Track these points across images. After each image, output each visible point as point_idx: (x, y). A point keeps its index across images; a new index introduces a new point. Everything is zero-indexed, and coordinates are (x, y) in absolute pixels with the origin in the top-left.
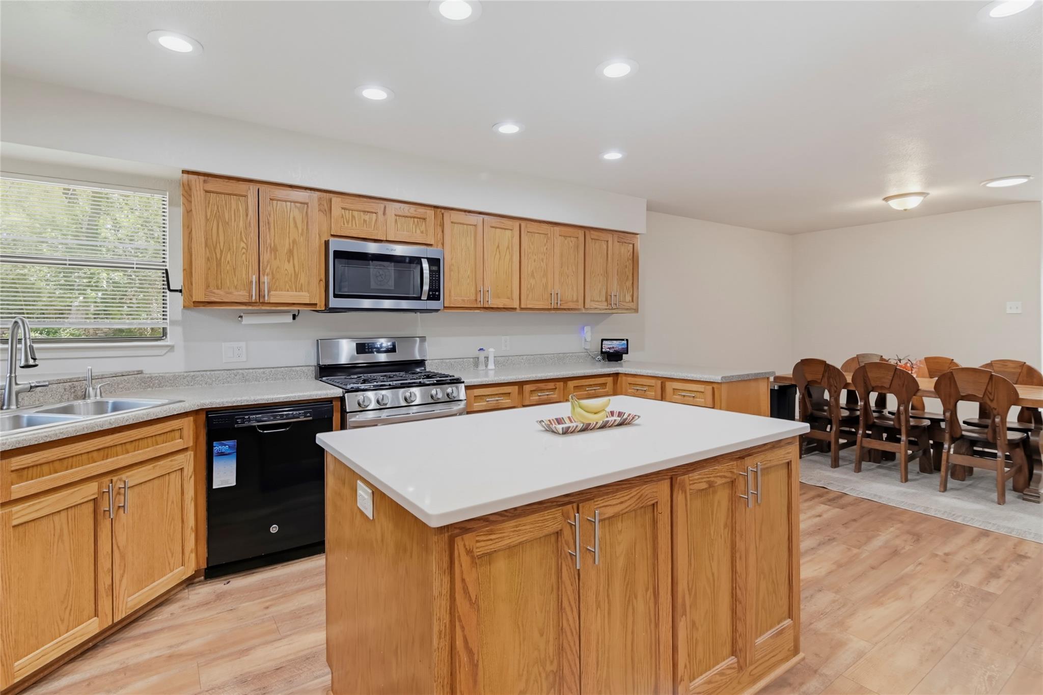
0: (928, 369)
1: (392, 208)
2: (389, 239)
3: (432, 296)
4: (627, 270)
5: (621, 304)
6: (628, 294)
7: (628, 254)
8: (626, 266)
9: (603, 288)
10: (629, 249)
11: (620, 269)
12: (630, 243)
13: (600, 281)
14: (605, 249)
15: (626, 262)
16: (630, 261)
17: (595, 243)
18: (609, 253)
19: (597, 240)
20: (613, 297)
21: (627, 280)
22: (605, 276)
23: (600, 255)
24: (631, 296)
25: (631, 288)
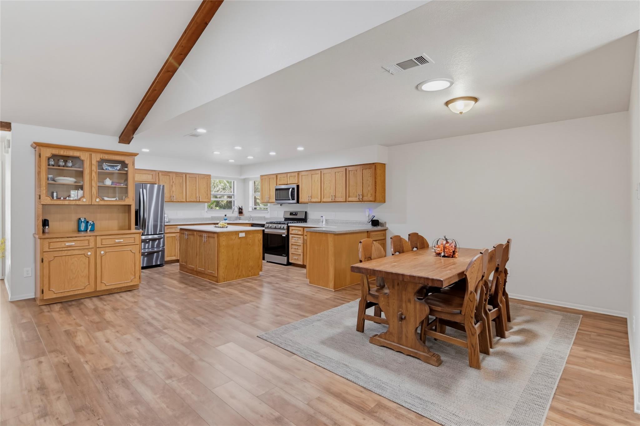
1: (289, 175)
2: (288, 183)
3: (293, 199)
4: (368, 182)
5: (365, 199)
6: (369, 193)
7: (369, 174)
8: (368, 180)
9: (355, 192)
10: (369, 172)
11: (364, 182)
12: (370, 169)
13: (354, 189)
14: (356, 174)
15: (368, 178)
16: (370, 177)
17: (351, 172)
18: (358, 175)
19: (352, 170)
20: (359, 195)
21: (368, 187)
22: (357, 186)
23: (354, 177)
24: (371, 194)
25: (371, 191)
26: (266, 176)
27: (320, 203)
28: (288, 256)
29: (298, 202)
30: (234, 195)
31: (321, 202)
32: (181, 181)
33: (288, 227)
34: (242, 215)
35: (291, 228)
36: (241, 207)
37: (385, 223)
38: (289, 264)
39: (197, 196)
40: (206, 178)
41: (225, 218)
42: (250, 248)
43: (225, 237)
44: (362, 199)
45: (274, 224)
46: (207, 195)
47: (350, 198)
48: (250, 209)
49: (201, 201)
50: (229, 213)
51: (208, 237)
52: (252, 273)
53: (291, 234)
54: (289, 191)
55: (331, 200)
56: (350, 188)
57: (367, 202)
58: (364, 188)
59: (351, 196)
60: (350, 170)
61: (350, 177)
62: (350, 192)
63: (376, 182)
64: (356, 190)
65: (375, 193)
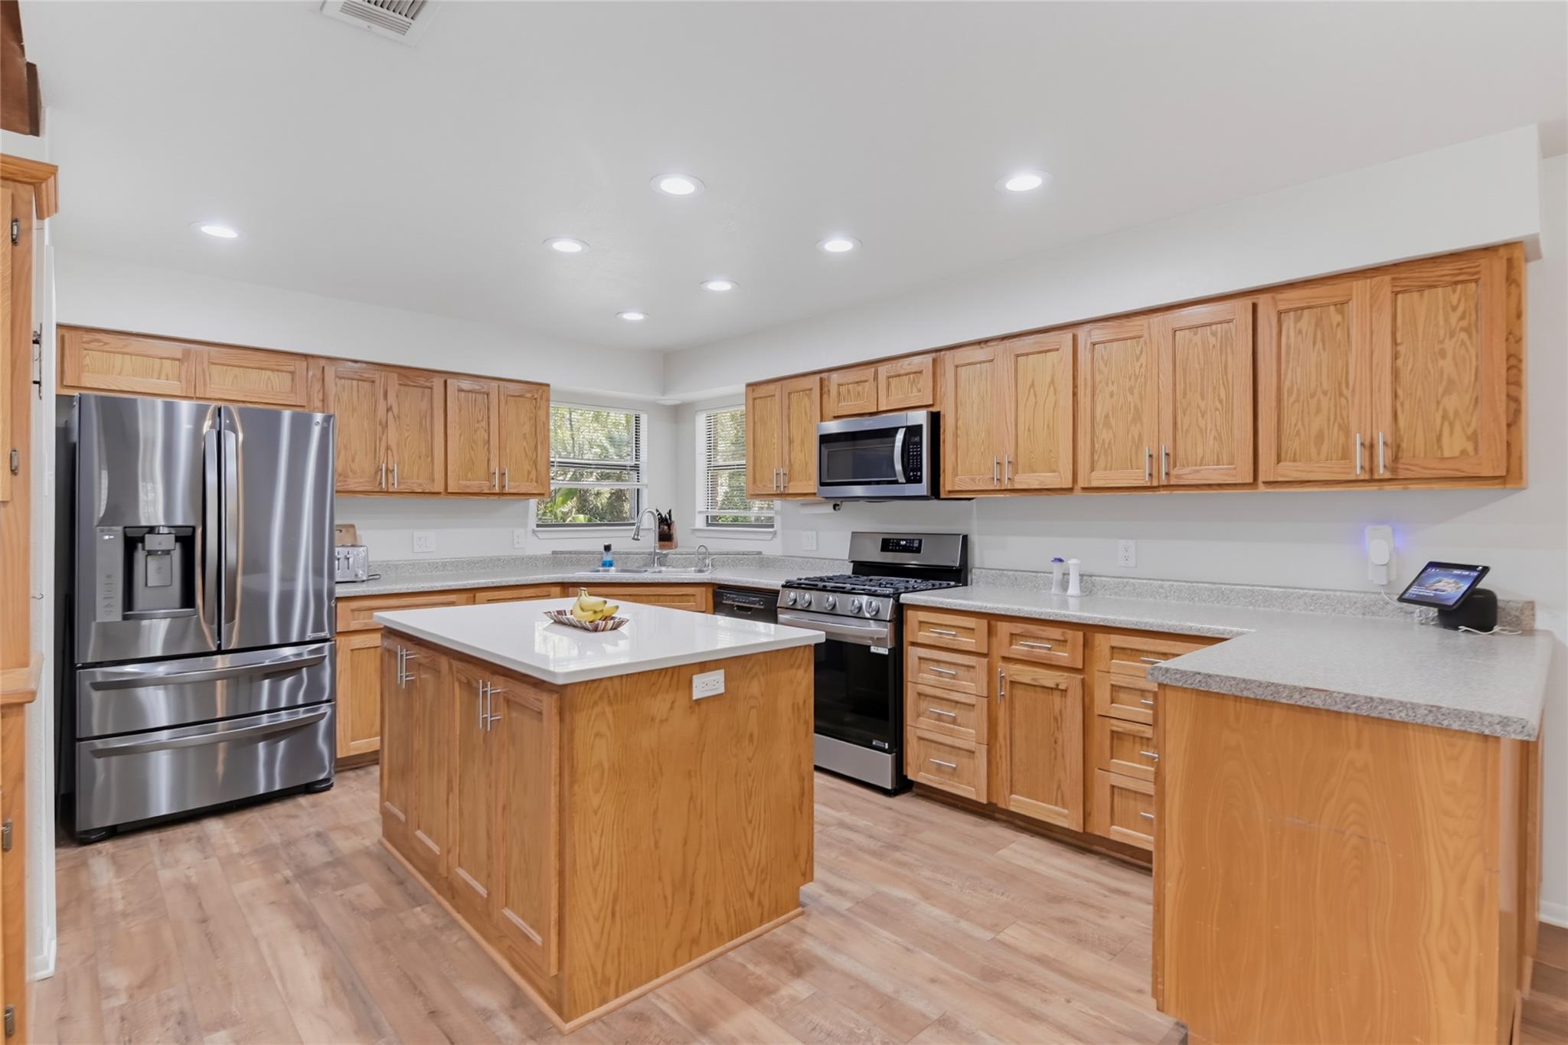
1: (883, 370)
2: (881, 409)
3: (913, 478)
4: (1446, 364)
5: (1416, 465)
6: (1452, 433)
7: (1454, 318)
8: (1443, 353)
9: (1329, 426)
10: (1455, 302)
11: (1409, 367)
12: (1457, 283)
13: (1318, 410)
14: (1338, 325)
15: (1441, 342)
16: (1464, 336)
17: (1298, 319)
18: (1354, 331)
19: (1303, 309)
20: (1371, 448)
21: (1447, 392)
22: (1341, 394)
23: (1319, 345)
24: (1469, 438)
25: (1472, 416)
26: (772, 387)
27: (1068, 497)
28: (898, 749)
29: (935, 492)
30: (636, 468)
31: (1071, 490)
32: (425, 405)
33: (900, 610)
34: (670, 548)
35: (912, 617)
36: (664, 514)
37: (1531, 605)
38: (903, 785)
39: (492, 471)
40: (529, 395)
41: (608, 557)
42: (750, 760)
43: (608, 710)
44: (1394, 470)
45: (825, 594)
46: (535, 463)
47: (1282, 464)
48: (700, 522)
49: (507, 490)
50: (620, 539)
51: (508, 701)
52: (760, 903)
53: (914, 644)
54: (894, 442)
55: (1145, 481)
56: (1290, 405)
57: (1436, 486)
58: (1402, 404)
59: (1295, 454)
60: (1287, 311)
61: (1288, 346)
62: (1288, 430)
63: (1513, 361)
64: (1341, 415)
65: (1509, 426)
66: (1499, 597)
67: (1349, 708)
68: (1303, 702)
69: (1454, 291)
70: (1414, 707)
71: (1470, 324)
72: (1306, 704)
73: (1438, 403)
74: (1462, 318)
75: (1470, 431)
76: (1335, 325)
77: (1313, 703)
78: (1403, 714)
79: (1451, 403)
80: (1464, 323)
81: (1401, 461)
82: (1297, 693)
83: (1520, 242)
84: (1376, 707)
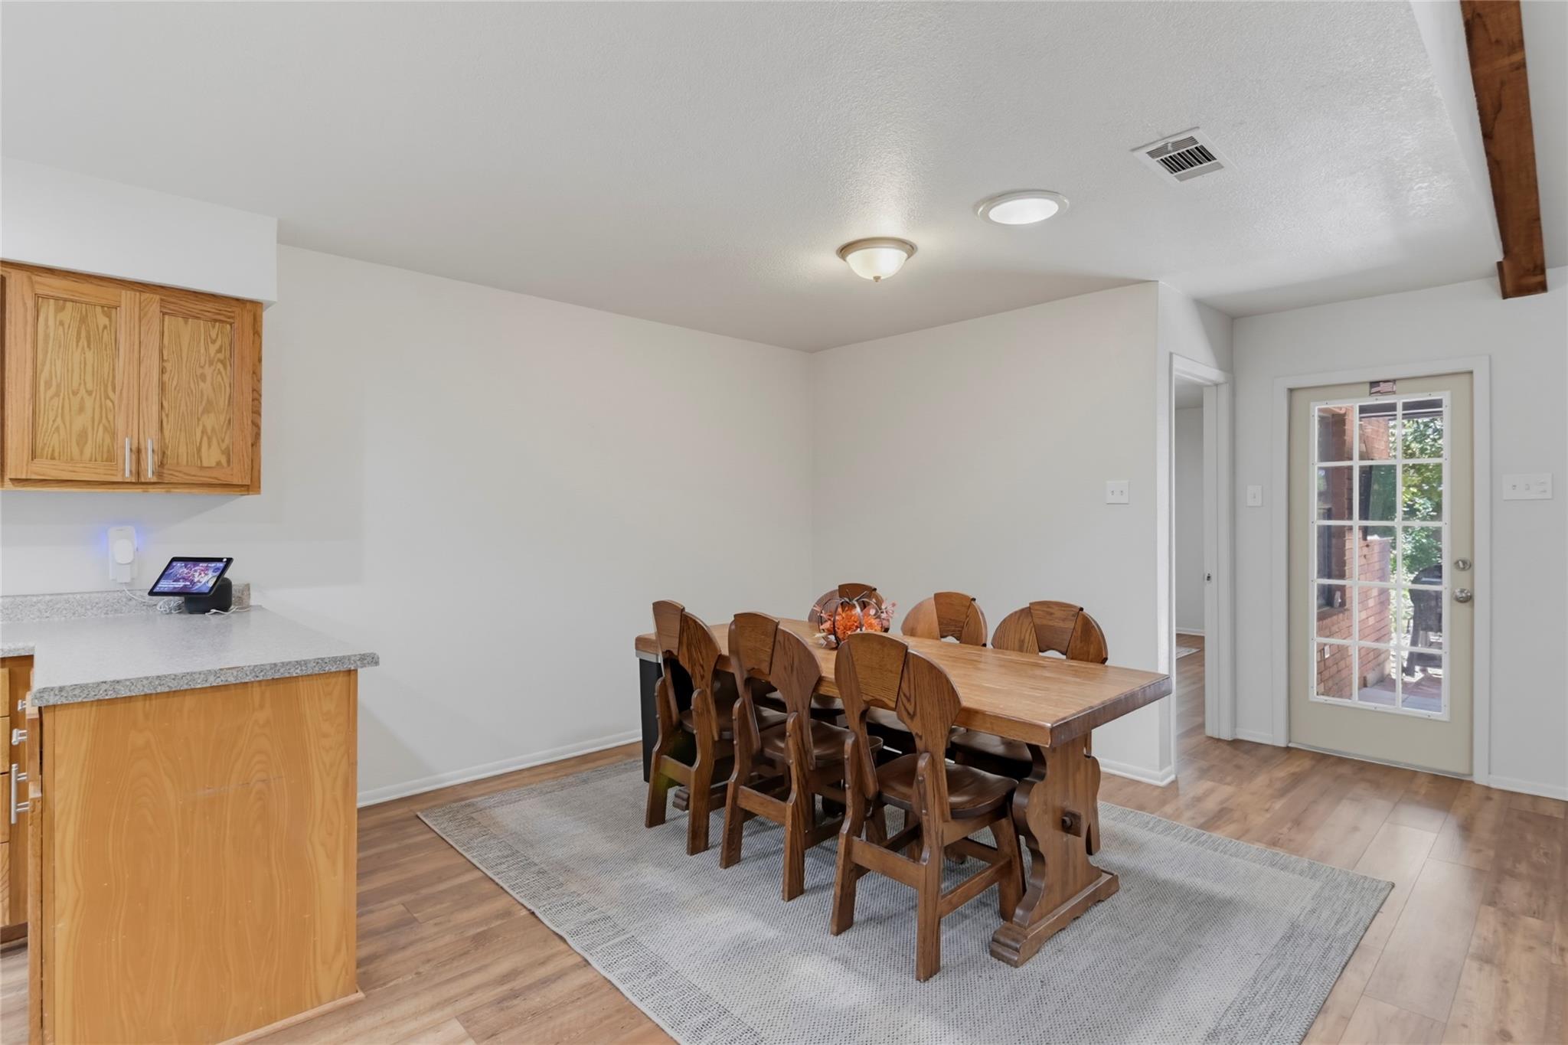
0: (938, 617)
4: (206, 387)
5: (180, 472)
6: (209, 446)
7: (213, 349)
8: (203, 377)
9: (93, 428)
10: (214, 336)
11: (175, 383)
12: (216, 321)
13: (81, 409)
14: (105, 327)
15: (202, 367)
16: (220, 366)
17: (60, 309)
18: (122, 338)
19: (65, 300)
20: (138, 452)
21: (206, 411)
22: (107, 397)
23: (83, 341)
24: (223, 452)
25: (226, 433)
44: (160, 475)
47: (37, 461)
56: (47, 399)
57: (195, 491)
58: (167, 416)
59: (53, 451)
60: (47, 297)
61: (47, 336)
62: (45, 426)
63: (256, 395)
64: (107, 417)
65: (252, 445)
66: (233, 583)
67: (257, 677)
68: (218, 682)
69: (214, 327)
70: (306, 662)
71: (225, 358)
72: (221, 684)
73: (199, 420)
74: (219, 351)
75: (224, 446)
76: (101, 328)
77: (227, 681)
78: (298, 671)
79: (209, 421)
80: (220, 356)
81: (166, 467)
82: (212, 676)
83: (260, 303)
84: (279, 670)
